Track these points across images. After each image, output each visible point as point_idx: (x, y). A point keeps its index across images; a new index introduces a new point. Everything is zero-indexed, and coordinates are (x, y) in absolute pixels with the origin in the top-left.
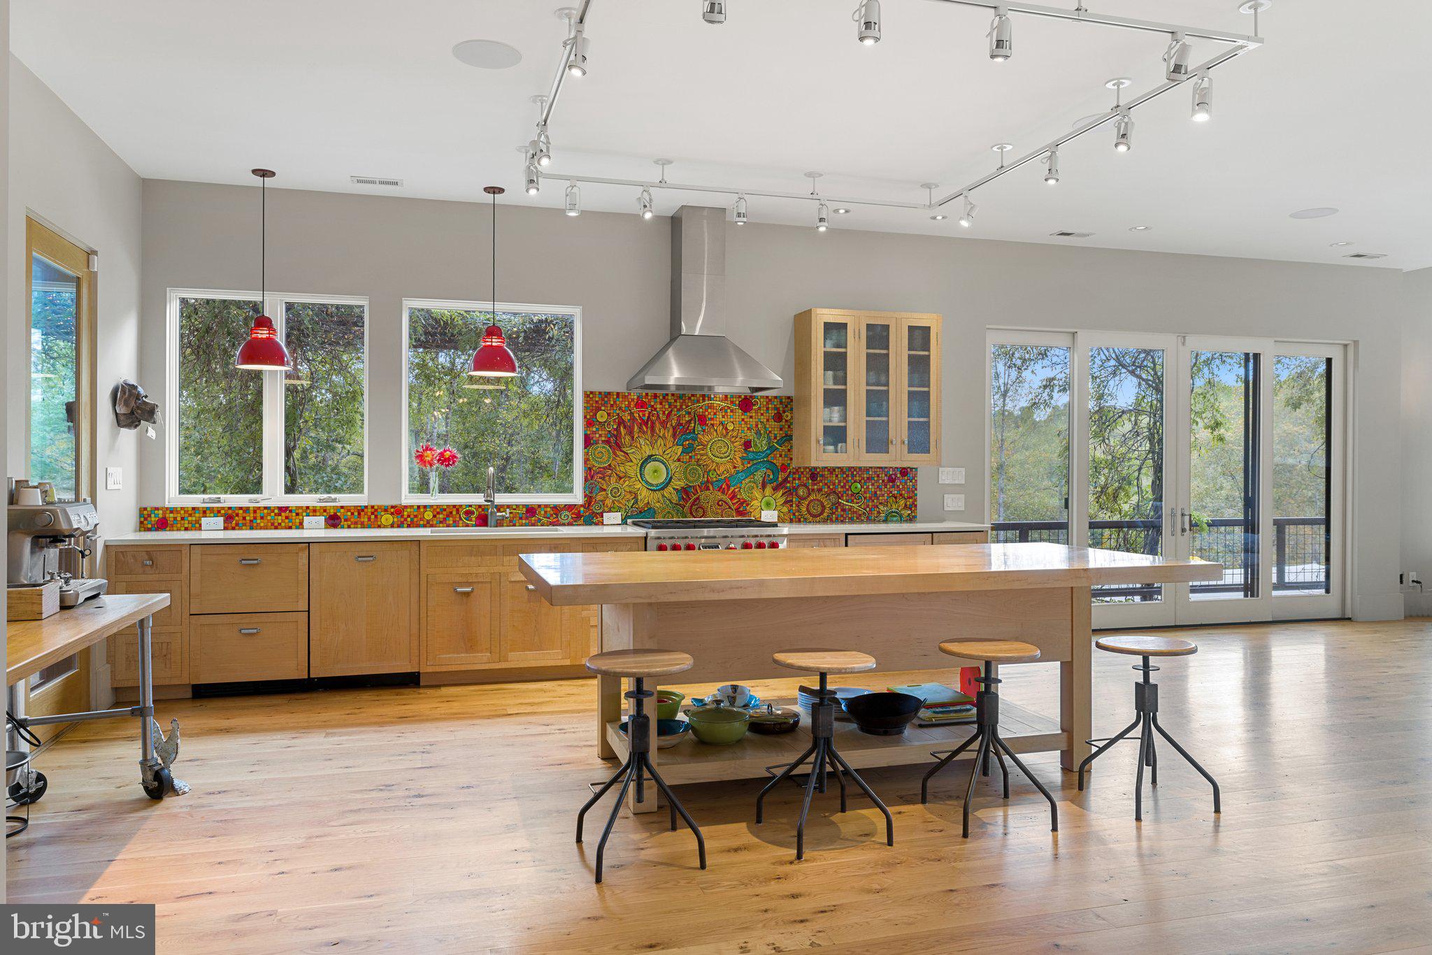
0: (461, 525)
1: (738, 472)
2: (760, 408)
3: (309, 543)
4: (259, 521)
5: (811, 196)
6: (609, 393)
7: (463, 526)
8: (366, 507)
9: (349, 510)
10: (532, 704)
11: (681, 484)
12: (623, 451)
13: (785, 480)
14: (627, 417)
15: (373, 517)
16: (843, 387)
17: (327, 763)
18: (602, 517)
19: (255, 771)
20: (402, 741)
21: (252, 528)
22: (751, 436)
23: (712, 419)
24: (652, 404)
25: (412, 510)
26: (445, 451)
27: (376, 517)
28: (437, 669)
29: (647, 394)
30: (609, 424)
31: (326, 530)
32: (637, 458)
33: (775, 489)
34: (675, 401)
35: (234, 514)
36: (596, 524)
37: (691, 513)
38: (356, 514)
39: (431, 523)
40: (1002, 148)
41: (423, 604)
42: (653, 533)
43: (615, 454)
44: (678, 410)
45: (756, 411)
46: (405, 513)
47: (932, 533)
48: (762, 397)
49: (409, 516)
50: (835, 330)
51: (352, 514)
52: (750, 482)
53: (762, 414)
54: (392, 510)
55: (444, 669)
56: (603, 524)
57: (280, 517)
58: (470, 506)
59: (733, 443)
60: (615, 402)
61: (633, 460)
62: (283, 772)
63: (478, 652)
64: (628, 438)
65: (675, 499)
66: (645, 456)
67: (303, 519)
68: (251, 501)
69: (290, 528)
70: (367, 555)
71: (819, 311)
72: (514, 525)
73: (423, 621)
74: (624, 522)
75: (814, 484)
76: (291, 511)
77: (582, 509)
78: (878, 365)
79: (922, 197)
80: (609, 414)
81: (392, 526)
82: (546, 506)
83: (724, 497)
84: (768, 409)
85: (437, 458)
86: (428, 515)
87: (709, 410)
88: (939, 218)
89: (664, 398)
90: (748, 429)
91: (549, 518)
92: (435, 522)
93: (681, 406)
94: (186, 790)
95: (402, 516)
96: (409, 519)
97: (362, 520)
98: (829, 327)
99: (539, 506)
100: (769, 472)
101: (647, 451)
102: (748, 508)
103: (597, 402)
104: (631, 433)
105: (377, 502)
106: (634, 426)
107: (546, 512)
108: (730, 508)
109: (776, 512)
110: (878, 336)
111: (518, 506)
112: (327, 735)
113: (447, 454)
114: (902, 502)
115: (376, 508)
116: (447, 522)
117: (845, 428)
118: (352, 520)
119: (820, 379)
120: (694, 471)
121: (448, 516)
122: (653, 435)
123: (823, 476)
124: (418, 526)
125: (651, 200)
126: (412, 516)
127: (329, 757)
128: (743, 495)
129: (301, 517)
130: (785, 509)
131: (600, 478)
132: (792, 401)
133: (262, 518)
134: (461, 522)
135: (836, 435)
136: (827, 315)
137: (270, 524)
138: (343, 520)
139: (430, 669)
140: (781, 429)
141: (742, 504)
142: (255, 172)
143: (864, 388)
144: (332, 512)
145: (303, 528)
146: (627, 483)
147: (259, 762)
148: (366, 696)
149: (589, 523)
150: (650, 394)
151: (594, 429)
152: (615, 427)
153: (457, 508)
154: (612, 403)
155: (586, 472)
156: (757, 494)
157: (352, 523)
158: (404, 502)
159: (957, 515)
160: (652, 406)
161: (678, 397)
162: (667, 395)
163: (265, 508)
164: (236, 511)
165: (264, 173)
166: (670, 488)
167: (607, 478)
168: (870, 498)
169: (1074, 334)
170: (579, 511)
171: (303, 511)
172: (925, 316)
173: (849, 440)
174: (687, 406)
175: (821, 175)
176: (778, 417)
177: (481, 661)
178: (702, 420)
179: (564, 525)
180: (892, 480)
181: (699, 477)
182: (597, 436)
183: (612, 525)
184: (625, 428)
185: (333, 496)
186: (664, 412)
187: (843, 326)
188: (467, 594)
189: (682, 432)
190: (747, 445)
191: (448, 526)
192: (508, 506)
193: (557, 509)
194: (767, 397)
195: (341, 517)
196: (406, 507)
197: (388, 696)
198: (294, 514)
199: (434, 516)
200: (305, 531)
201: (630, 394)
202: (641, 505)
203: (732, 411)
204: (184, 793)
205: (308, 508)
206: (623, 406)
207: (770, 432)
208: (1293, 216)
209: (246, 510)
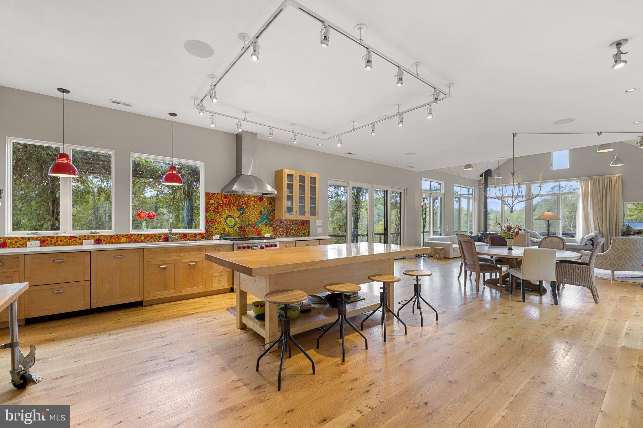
0: (156, 241)
1: (258, 221)
2: (265, 200)
3: (90, 251)
4: (59, 242)
5: (292, 131)
6: (215, 193)
7: (157, 242)
8: (114, 235)
9: (106, 237)
10: (197, 309)
11: (240, 225)
12: (220, 214)
13: (273, 224)
14: (221, 202)
15: (117, 239)
16: (292, 195)
17: (116, 350)
18: (212, 237)
19: (78, 361)
20: (148, 333)
21: (55, 245)
22: (262, 209)
23: (250, 204)
24: (230, 198)
25: (135, 236)
26: (150, 213)
27: (119, 239)
28: (152, 298)
29: (228, 194)
30: (214, 204)
31: (95, 245)
32: (224, 217)
33: (270, 227)
34: (238, 197)
35: (46, 240)
36: (210, 240)
37: (243, 235)
38: (109, 238)
39: (144, 241)
40: (354, 123)
41: (145, 273)
42: (235, 242)
43: (216, 215)
44: (239, 200)
45: (264, 201)
46: (132, 237)
47: (319, 240)
48: (266, 197)
49: (134, 238)
50: (290, 176)
51: (107, 238)
52: (262, 224)
53: (266, 202)
54: (126, 236)
55: (155, 298)
56: (212, 239)
57: (70, 241)
58: (161, 234)
59: (257, 211)
60: (217, 197)
61: (223, 217)
62: (94, 358)
63: (169, 290)
64: (221, 209)
65: (237, 230)
66: (227, 216)
67: (83, 241)
68: (54, 234)
69: (76, 245)
70: (120, 255)
71: (285, 170)
72: (179, 241)
73: (145, 280)
74: (220, 239)
75: (281, 225)
76: (76, 238)
77: (205, 234)
78: (302, 188)
79: (323, 136)
80: (214, 201)
81: (126, 243)
82: (191, 234)
83: (254, 230)
84: (267, 201)
85: (147, 216)
86: (143, 238)
87: (249, 201)
88: (320, 144)
89: (234, 196)
90: (261, 207)
91: (192, 238)
92: (145, 241)
93: (240, 199)
94: (40, 379)
95: (131, 239)
96: (134, 240)
97: (112, 240)
98: (288, 175)
99: (188, 234)
100: (268, 221)
101: (228, 214)
102: (261, 233)
103: (210, 196)
104: (222, 207)
105: (119, 233)
106: (223, 205)
107: (191, 236)
108: (256, 233)
109: (270, 234)
110: (302, 179)
111: (180, 234)
112: (109, 335)
113: (151, 214)
114: (306, 230)
115: (118, 235)
116: (151, 240)
117: (293, 207)
118: (107, 241)
119: (286, 192)
120: (244, 221)
121: (151, 238)
122: (230, 209)
123: (284, 223)
124: (138, 242)
125: (241, 124)
126: (135, 239)
127: (116, 347)
128: (260, 229)
129: (81, 240)
130: (273, 233)
131: (211, 223)
132: (275, 198)
133: (61, 241)
134: (156, 240)
135: (290, 210)
136: (287, 171)
137: (65, 243)
138: (103, 241)
139: (148, 299)
140: (271, 208)
141: (259, 232)
142: (59, 89)
143: (298, 195)
144: (97, 238)
145: (83, 245)
146: (221, 225)
147: (78, 355)
148: (120, 313)
149: (207, 239)
150: (229, 194)
151: (209, 206)
152: (217, 205)
153: (155, 235)
154: (216, 197)
155: (206, 221)
156: (264, 228)
157: (107, 242)
158: (131, 233)
159: (321, 234)
160: (230, 199)
161: (239, 196)
162: (235, 195)
163: (63, 237)
164: (47, 238)
165: (64, 91)
166: (236, 227)
167: (214, 223)
168: (297, 229)
169: (348, 182)
170: (204, 235)
171: (83, 238)
172: (315, 174)
173: (294, 211)
174: (242, 199)
175: (295, 125)
176: (271, 204)
177: (170, 293)
178: (247, 204)
179: (198, 240)
180: (303, 224)
181: (245, 223)
182: (210, 208)
183: (216, 240)
184: (220, 206)
185: (97, 231)
186: (234, 201)
187: (292, 175)
188: (164, 268)
189: (240, 208)
190: (261, 212)
191: (151, 242)
192: (176, 234)
193: (195, 235)
194: (267, 197)
195: (102, 240)
196: (132, 235)
197: (130, 312)
198: (78, 239)
199: (145, 238)
200: (84, 246)
201: (222, 194)
202: (226, 232)
203: (256, 201)
204: (39, 382)
205: (85, 236)
206: (220, 198)
207: (268, 208)
208: (405, 154)
209: (53, 238)
